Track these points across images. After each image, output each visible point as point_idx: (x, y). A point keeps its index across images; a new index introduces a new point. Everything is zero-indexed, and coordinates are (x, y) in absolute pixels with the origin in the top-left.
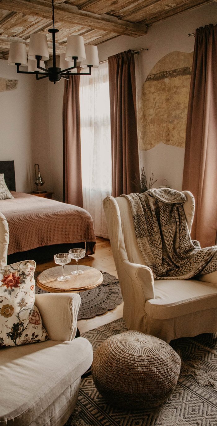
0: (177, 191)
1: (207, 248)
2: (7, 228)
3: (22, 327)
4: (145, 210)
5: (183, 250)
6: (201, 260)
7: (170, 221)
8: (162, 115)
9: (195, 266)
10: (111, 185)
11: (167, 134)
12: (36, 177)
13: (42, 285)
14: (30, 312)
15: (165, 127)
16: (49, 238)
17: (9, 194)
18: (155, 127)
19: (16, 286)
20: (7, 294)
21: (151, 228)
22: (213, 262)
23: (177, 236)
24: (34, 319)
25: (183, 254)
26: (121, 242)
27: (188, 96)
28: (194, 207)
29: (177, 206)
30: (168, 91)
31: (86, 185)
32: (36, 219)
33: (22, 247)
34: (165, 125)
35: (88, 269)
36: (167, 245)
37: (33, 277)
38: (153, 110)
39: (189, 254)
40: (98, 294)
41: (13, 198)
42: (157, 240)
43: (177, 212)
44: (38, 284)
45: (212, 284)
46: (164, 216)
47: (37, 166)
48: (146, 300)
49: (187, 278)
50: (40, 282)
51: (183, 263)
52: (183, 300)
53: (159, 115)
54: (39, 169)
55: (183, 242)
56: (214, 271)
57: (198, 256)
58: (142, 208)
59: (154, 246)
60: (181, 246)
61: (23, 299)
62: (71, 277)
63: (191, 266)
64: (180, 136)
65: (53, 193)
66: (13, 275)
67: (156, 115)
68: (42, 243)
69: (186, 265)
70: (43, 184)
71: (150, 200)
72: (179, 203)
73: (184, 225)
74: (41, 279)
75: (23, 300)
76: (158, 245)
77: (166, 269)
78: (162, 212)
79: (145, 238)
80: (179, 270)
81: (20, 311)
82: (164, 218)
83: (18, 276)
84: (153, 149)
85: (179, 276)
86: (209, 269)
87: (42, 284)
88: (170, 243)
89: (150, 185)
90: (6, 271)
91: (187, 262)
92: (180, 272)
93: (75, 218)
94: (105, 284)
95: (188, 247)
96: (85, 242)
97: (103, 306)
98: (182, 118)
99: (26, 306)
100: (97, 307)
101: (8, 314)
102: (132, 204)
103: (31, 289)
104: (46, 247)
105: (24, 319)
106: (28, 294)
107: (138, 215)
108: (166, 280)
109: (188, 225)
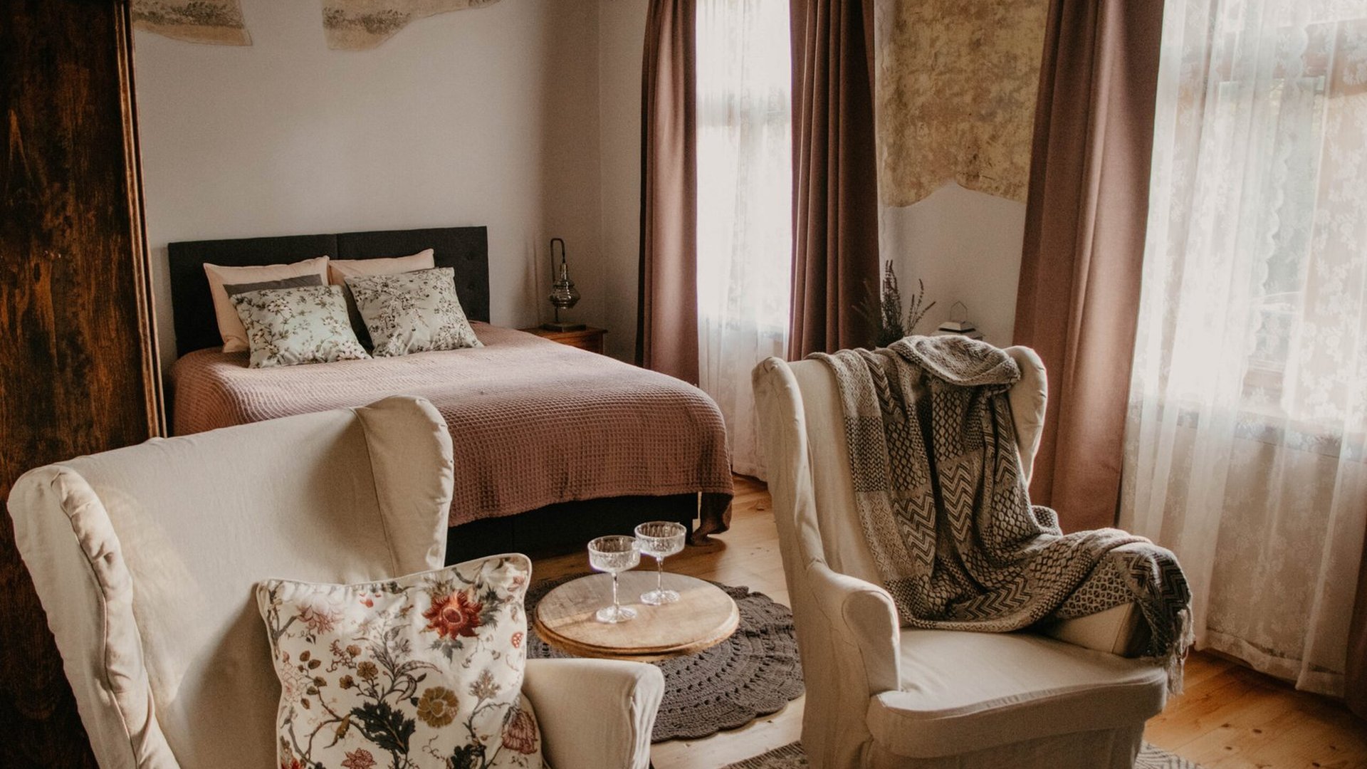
0: (992, 347)
1: (1079, 533)
2: (448, 453)
3: (480, 759)
4: (887, 403)
5: (1003, 536)
6: (1058, 572)
7: (966, 441)
8: (956, 95)
9: (1037, 590)
10: (789, 312)
11: (971, 157)
12: (554, 280)
13: (549, 633)
14: (508, 715)
15: (964, 133)
16: (584, 477)
17: (469, 335)
18: (933, 130)
19: (468, 631)
20: (439, 657)
21: (904, 461)
22: (1095, 582)
23: (986, 490)
24: (517, 735)
25: (1001, 549)
26: (804, 505)
27: (1041, 34)
28: (1045, 401)
29: (990, 394)
30: (980, 15)
31: (710, 310)
32: (548, 417)
33: (501, 502)
34: (964, 126)
35: (693, 588)
36: (951, 519)
37: (520, 606)
38: (929, 76)
39: (1021, 552)
40: (729, 661)
41: (479, 344)
42: (920, 502)
43: (989, 415)
44: (537, 627)
45: (1088, 651)
46: (947, 426)
47: (557, 244)
48: (874, 692)
49: (1010, 629)
50: (542, 623)
51: (1001, 578)
52: (988, 698)
53: (948, 92)
54: (564, 254)
55: (1005, 510)
56: (1098, 610)
57: (1049, 558)
58: (875, 397)
59: (911, 519)
60: (998, 523)
61: (486, 673)
62: (638, 610)
63: (1025, 591)
64: (1012, 163)
65: (606, 331)
66: (459, 599)
67: (938, 92)
68: (561, 492)
69: (1010, 586)
70: (574, 305)
71: (903, 374)
72: (995, 385)
73: (1011, 458)
74: (546, 614)
75: (486, 677)
76: (923, 517)
77: (944, 595)
78: (938, 414)
79: (883, 492)
80: (986, 599)
81: (477, 710)
82: (947, 431)
83: (477, 601)
84: (922, 203)
85: (987, 619)
86: (1082, 602)
87: (550, 630)
88: (961, 512)
89: (910, 317)
90: (439, 585)
91: (1014, 575)
92: (989, 606)
93: (670, 415)
94: (755, 630)
95: (1020, 528)
96: (700, 494)
97: (743, 701)
98: (1020, 105)
99: (494, 694)
100: (724, 704)
101: (440, 718)
102: (845, 384)
103: (513, 642)
104: (576, 505)
105: (488, 733)
106: (503, 658)
107: (861, 418)
108: (944, 629)
109: (1021, 456)
